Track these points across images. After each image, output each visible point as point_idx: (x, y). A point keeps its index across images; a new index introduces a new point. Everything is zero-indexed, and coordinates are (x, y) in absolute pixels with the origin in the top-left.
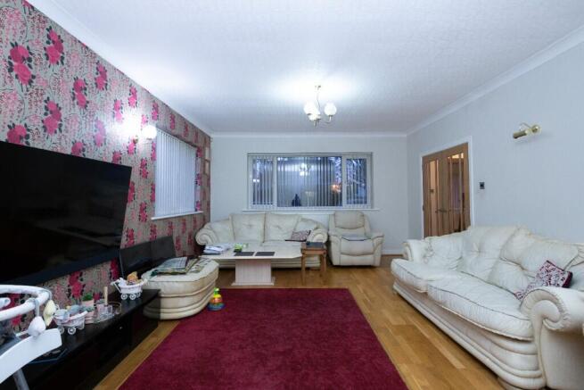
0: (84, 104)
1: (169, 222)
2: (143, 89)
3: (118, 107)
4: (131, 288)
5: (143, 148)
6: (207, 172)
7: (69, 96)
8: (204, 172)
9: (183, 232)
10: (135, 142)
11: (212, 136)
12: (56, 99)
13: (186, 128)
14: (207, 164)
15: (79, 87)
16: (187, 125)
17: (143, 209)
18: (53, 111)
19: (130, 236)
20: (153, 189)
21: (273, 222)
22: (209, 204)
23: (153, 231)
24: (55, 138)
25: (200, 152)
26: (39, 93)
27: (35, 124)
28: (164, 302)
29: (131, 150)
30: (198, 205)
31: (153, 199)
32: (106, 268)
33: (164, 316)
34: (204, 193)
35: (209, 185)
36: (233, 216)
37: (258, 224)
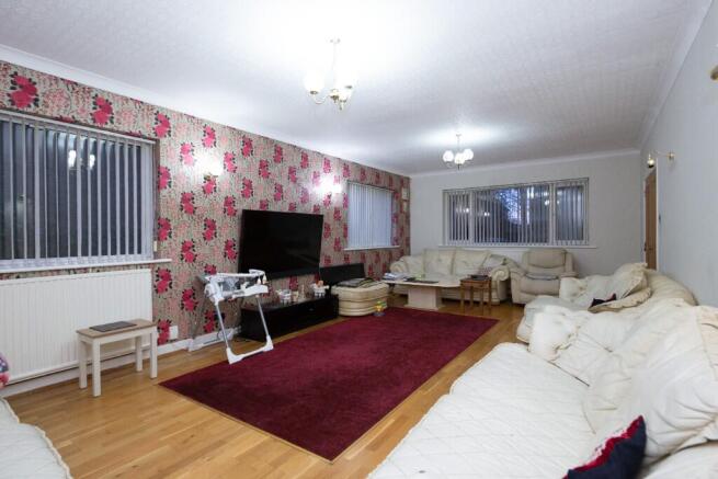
0: (295, 180)
1: (362, 253)
2: (335, 158)
3: (316, 176)
4: (320, 289)
5: (336, 200)
6: (405, 209)
7: (286, 179)
8: (401, 212)
9: (376, 262)
10: (329, 197)
11: (411, 177)
12: (280, 182)
13: (378, 176)
14: (405, 204)
15: (292, 171)
16: (377, 174)
17: (337, 242)
18: (279, 189)
19: (328, 260)
20: (346, 229)
21: (461, 257)
22: (408, 240)
23: (346, 259)
24: (280, 203)
25: (396, 195)
26: (272, 180)
27: (271, 198)
28: (341, 304)
29: (328, 202)
30: (396, 241)
31: (345, 236)
32: (312, 277)
33: (342, 313)
34: (402, 229)
35: (408, 222)
36: (425, 250)
37: (446, 259)
